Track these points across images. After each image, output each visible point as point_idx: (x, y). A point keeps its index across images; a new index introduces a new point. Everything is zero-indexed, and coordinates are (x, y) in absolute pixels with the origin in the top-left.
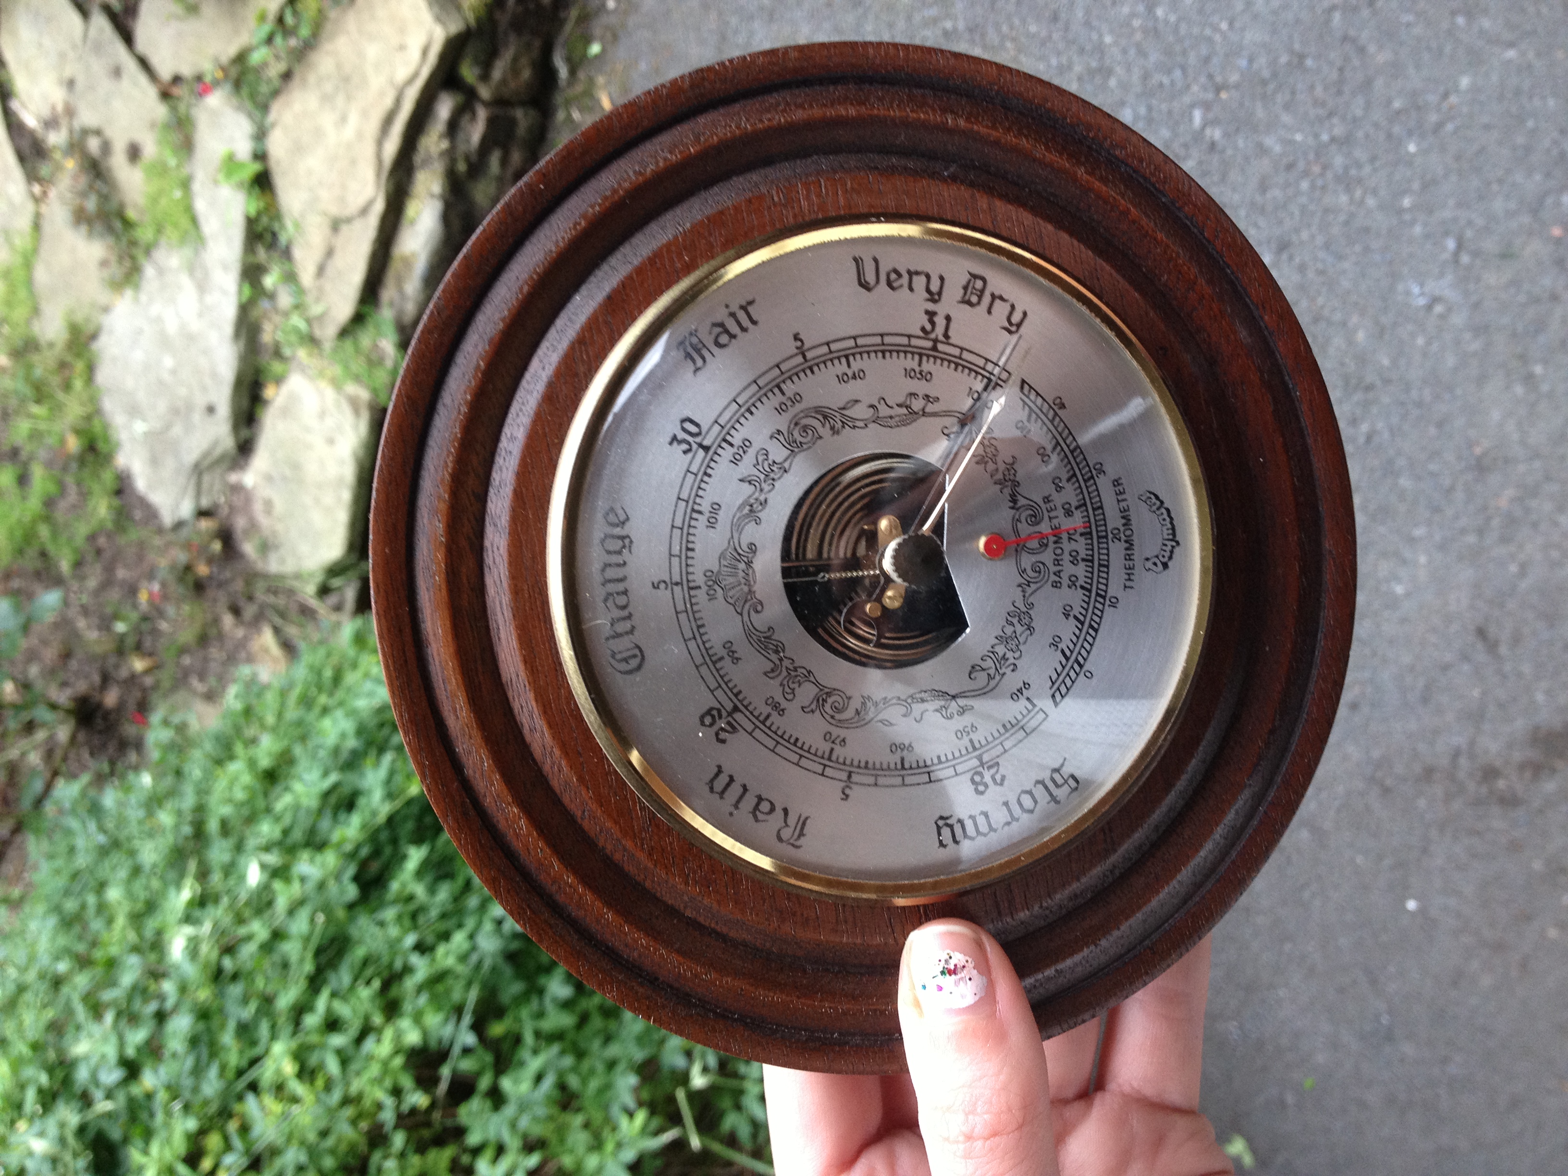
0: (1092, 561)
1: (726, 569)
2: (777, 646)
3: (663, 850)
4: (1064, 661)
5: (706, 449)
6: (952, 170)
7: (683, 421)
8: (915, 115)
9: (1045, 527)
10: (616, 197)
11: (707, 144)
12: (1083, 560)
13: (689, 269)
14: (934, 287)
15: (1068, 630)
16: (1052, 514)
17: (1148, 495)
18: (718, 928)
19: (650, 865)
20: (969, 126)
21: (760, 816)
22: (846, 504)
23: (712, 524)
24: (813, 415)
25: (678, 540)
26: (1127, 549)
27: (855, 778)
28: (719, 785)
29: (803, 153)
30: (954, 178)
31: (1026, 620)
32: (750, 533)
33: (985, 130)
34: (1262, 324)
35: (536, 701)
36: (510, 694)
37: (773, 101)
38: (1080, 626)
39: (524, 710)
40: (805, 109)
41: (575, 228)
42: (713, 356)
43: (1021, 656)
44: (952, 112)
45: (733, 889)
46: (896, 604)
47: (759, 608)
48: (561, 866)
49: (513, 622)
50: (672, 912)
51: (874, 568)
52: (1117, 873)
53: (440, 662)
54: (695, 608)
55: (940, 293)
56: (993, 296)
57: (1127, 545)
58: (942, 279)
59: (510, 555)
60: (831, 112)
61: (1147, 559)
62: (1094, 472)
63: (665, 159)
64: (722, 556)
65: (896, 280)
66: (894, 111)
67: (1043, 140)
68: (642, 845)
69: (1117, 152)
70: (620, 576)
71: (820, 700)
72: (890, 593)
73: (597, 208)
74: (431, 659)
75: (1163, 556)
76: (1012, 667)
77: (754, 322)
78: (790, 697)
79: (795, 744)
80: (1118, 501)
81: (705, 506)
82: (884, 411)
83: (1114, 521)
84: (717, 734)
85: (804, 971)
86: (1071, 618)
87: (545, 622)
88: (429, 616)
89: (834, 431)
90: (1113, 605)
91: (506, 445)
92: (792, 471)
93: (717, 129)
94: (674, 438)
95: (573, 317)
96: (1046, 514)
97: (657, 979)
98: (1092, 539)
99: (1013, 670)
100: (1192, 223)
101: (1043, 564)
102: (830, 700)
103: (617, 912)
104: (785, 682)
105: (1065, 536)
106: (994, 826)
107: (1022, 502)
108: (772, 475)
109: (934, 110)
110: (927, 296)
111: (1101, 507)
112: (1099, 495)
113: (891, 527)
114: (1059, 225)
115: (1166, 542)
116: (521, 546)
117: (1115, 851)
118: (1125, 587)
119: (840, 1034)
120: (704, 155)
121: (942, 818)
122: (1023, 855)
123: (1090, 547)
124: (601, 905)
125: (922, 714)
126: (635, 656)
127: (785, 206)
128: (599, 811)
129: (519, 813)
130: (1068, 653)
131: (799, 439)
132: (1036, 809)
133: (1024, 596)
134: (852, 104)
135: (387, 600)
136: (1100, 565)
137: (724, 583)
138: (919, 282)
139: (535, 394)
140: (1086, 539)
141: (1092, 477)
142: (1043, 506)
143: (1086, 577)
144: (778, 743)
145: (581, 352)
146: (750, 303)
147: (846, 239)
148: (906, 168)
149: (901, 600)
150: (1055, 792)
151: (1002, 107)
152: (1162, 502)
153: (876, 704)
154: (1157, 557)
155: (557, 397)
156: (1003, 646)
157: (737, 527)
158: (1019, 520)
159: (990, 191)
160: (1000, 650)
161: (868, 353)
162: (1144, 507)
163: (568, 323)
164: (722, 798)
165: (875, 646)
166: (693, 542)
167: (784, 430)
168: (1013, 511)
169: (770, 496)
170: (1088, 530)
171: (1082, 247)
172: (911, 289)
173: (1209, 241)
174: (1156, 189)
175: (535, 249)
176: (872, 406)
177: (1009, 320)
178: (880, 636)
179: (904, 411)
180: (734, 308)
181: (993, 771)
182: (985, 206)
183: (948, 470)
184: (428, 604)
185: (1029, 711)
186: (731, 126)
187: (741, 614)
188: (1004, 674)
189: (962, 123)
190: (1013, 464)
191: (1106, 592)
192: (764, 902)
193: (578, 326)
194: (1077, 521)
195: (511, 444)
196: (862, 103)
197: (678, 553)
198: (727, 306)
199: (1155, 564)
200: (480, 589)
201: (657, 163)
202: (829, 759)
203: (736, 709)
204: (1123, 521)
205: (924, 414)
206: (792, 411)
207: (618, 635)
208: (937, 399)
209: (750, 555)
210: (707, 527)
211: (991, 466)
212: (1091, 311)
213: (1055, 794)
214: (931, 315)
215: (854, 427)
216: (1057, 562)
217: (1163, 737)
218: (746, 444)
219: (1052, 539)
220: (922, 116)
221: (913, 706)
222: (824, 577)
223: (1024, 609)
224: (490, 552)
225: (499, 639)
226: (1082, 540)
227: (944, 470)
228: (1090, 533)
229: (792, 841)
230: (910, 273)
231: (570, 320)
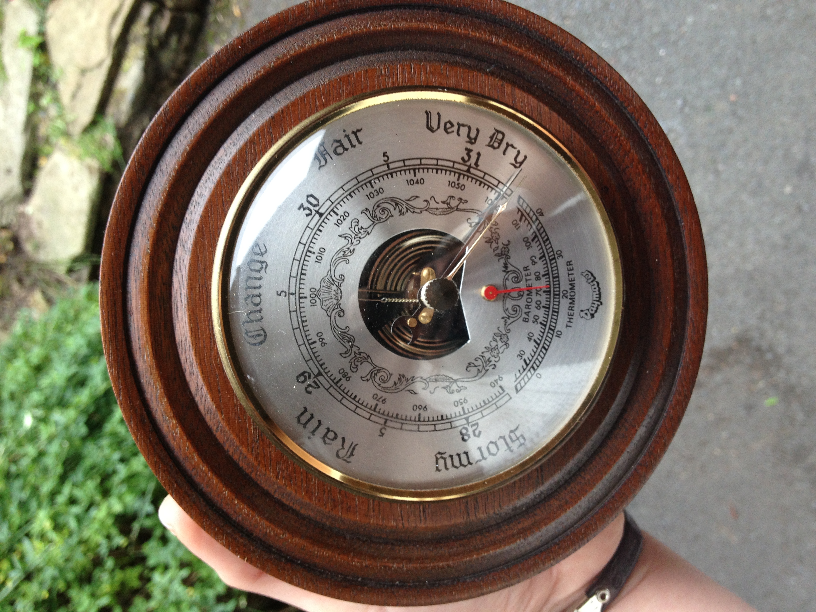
0: (549, 308)
1: (324, 288)
2: (350, 338)
3: (265, 456)
4: (525, 366)
5: (321, 215)
6: (492, 68)
7: (308, 196)
8: (473, 34)
9: (522, 285)
10: (285, 59)
11: (345, 35)
12: (544, 307)
13: (324, 106)
14: (473, 135)
15: (529, 348)
16: (528, 278)
17: (587, 273)
18: (294, 507)
19: (256, 464)
20: (505, 44)
21: (328, 441)
22: (404, 259)
23: (318, 261)
24: (389, 201)
25: (297, 268)
26: (571, 303)
27: (389, 423)
28: (304, 419)
29: (404, 48)
30: (492, 73)
31: (505, 339)
32: (342, 268)
33: (514, 47)
34: (666, 181)
35: (196, 356)
36: (180, 350)
37: (389, 15)
38: (537, 346)
39: (188, 361)
40: (407, 21)
41: (257, 73)
42: (332, 158)
43: (499, 360)
44: (496, 35)
45: (306, 483)
46: (428, 321)
47: (342, 314)
48: (199, 459)
49: (186, 306)
50: (266, 494)
51: (416, 298)
52: (543, 496)
53: (138, 326)
54: (302, 310)
55: (476, 139)
56: (508, 145)
57: (571, 301)
58: (478, 130)
59: (190, 265)
60: (423, 26)
61: (582, 311)
62: (556, 256)
63: (318, 40)
64: (322, 280)
65: (450, 128)
66: (461, 29)
67: (549, 57)
68: (252, 451)
69: (592, 71)
70: (258, 285)
71: (373, 374)
72: (424, 314)
73: (272, 64)
74: (132, 324)
75: (592, 310)
76: (493, 366)
77: (360, 143)
78: (355, 370)
79: (354, 399)
80: (569, 275)
81: (316, 249)
82: (433, 204)
83: (565, 286)
84: (306, 389)
85: (345, 538)
86: (532, 341)
87: (207, 308)
88: (134, 297)
89: (401, 213)
90: (558, 336)
91: (196, 198)
92: (372, 234)
93: (352, 27)
94: (302, 206)
95: (249, 127)
96: (524, 277)
97: (252, 534)
98: (550, 295)
99: (493, 369)
100: (631, 117)
101: (519, 306)
102: (379, 375)
103: (232, 491)
104: (353, 361)
105: (534, 291)
106: (471, 461)
107: (510, 268)
108: (360, 235)
109: (485, 32)
110: (468, 139)
111: (558, 277)
112: (557, 270)
113: (429, 274)
114: (552, 108)
115: (595, 302)
116: (198, 260)
117: (543, 483)
118: (567, 326)
119: (363, 579)
120: (341, 41)
121: (439, 453)
122: (486, 481)
123: (548, 300)
124: (222, 486)
125: (435, 388)
126: (259, 335)
127: (388, 77)
128: (227, 428)
129: (176, 423)
130: (528, 362)
131: (379, 215)
132: (498, 454)
133: (505, 325)
134: (436, 22)
135: (109, 284)
136: (553, 311)
137: (322, 296)
138: (463, 131)
139: (219, 170)
140: (547, 295)
141: (554, 258)
142: (523, 273)
143: (544, 317)
144: (344, 397)
145: (251, 148)
146: (359, 131)
147: (422, 99)
148: (464, 64)
149: (430, 319)
150: (511, 444)
151: (527, 36)
152: (595, 278)
153: (407, 380)
154: (588, 310)
155: (233, 173)
156: (488, 353)
157: (334, 263)
158: (507, 279)
159: (513, 84)
160: (487, 355)
161: (428, 169)
162: (584, 280)
163: (245, 130)
164: (305, 427)
165: (410, 345)
166: (306, 270)
167: (371, 209)
168: (505, 274)
169: (357, 248)
170: (548, 289)
171: (564, 122)
172: (458, 134)
173: (640, 129)
174: (613, 95)
175: (231, 83)
176: (426, 201)
177: (515, 159)
178: (415, 338)
179: (445, 206)
180: (349, 132)
181: (474, 428)
182: (509, 92)
183: (467, 245)
184: (134, 290)
185: (501, 394)
186: (361, 26)
187: (330, 317)
188: (487, 370)
189: (501, 41)
190: (507, 245)
191: (555, 327)
192: (324, 494)
193: (251, 133)
194: (543, 283)
195: (200, 198)
196: (442, 22)
197: (295, 275)
198: (344, 131)
199: (586, 314)
200: (169, 284)
201: (313, 42)
202: (374, 410)
203: (320, 374)
204: (570, 287)
205: (457, 209)
206: (377, 198)
207: (252, 321)
208: (467, 201)
209: (340, 282)
210: (316, 261)
211: (494, 245)
212: (566, 160)
213: (510, 446)
214: (469, 151)
215: (414, 212)
216: (528, 307)
217: (579, 418)
218: (346, 215)
219: (526, 293)
220: (478, 35)
221: (430, 383)
222: (384, 300)
223: (504, 333)
224: (178, 262)
225: (177, 315)
226: (544, 296)
227: (465, 244)
228: (550, 291)
229: (345, 458)
230: (459, 125)
231: (247, 128)
